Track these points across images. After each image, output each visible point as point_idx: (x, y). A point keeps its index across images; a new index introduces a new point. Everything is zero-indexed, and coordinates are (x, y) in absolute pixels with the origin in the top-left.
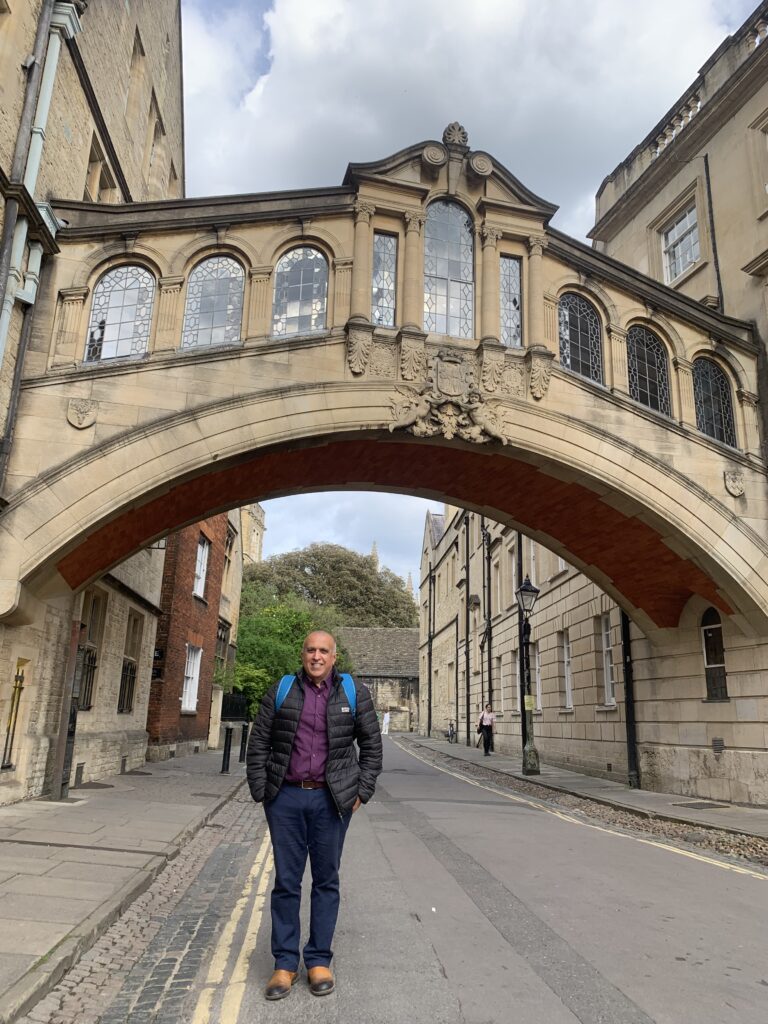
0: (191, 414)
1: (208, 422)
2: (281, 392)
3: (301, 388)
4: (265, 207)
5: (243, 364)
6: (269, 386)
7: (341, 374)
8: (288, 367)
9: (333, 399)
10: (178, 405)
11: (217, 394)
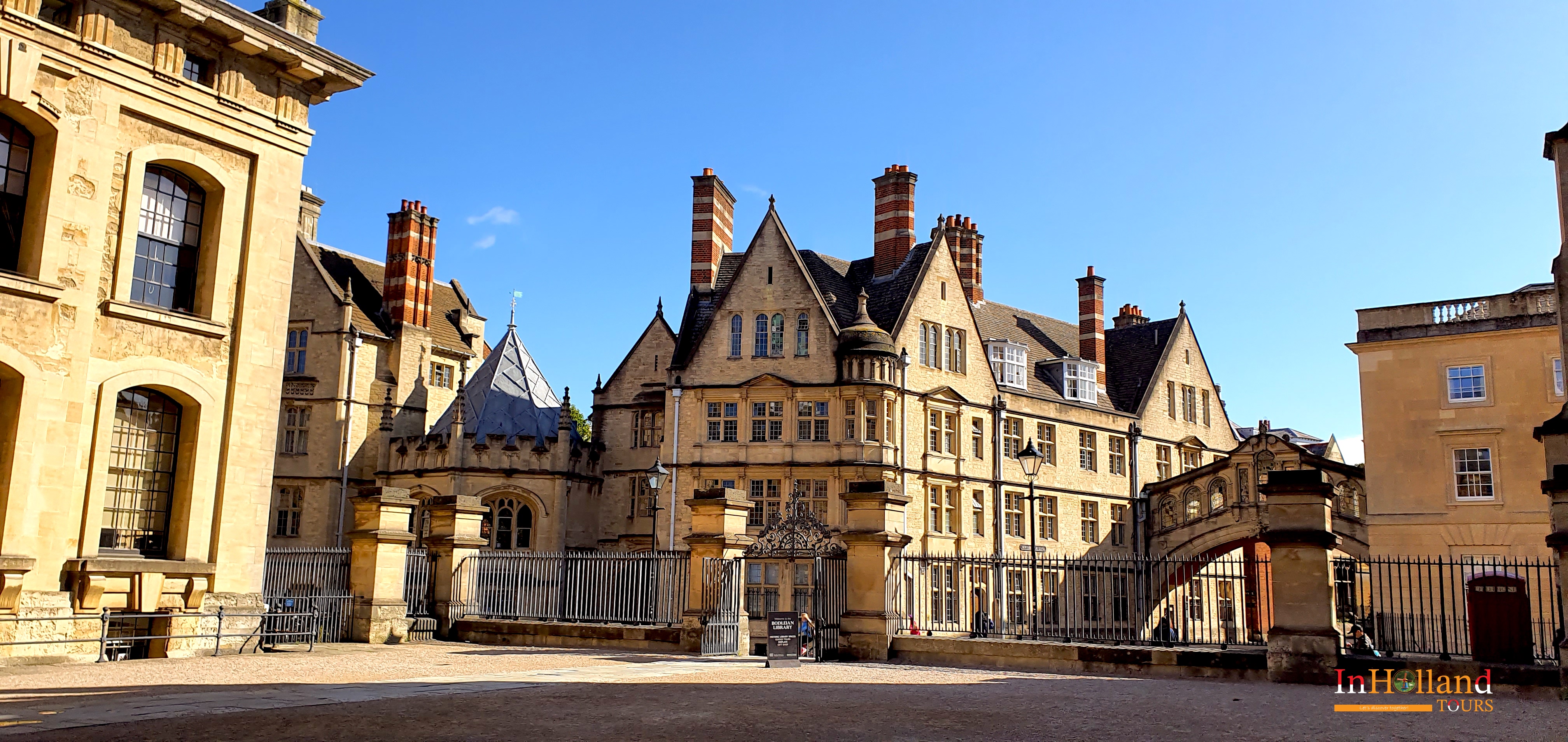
0: (1190, 541)
1: (1195, 543)
2: (1214, 531)
3: (1220, 529)
4: (1204, 471)
5: (1203, 524)
6: (1211, 529)
7: (1232, 522)
8: (1215, 523)
9: (1230, 530)
10: (1187, 539)
11: (1197, 534)
